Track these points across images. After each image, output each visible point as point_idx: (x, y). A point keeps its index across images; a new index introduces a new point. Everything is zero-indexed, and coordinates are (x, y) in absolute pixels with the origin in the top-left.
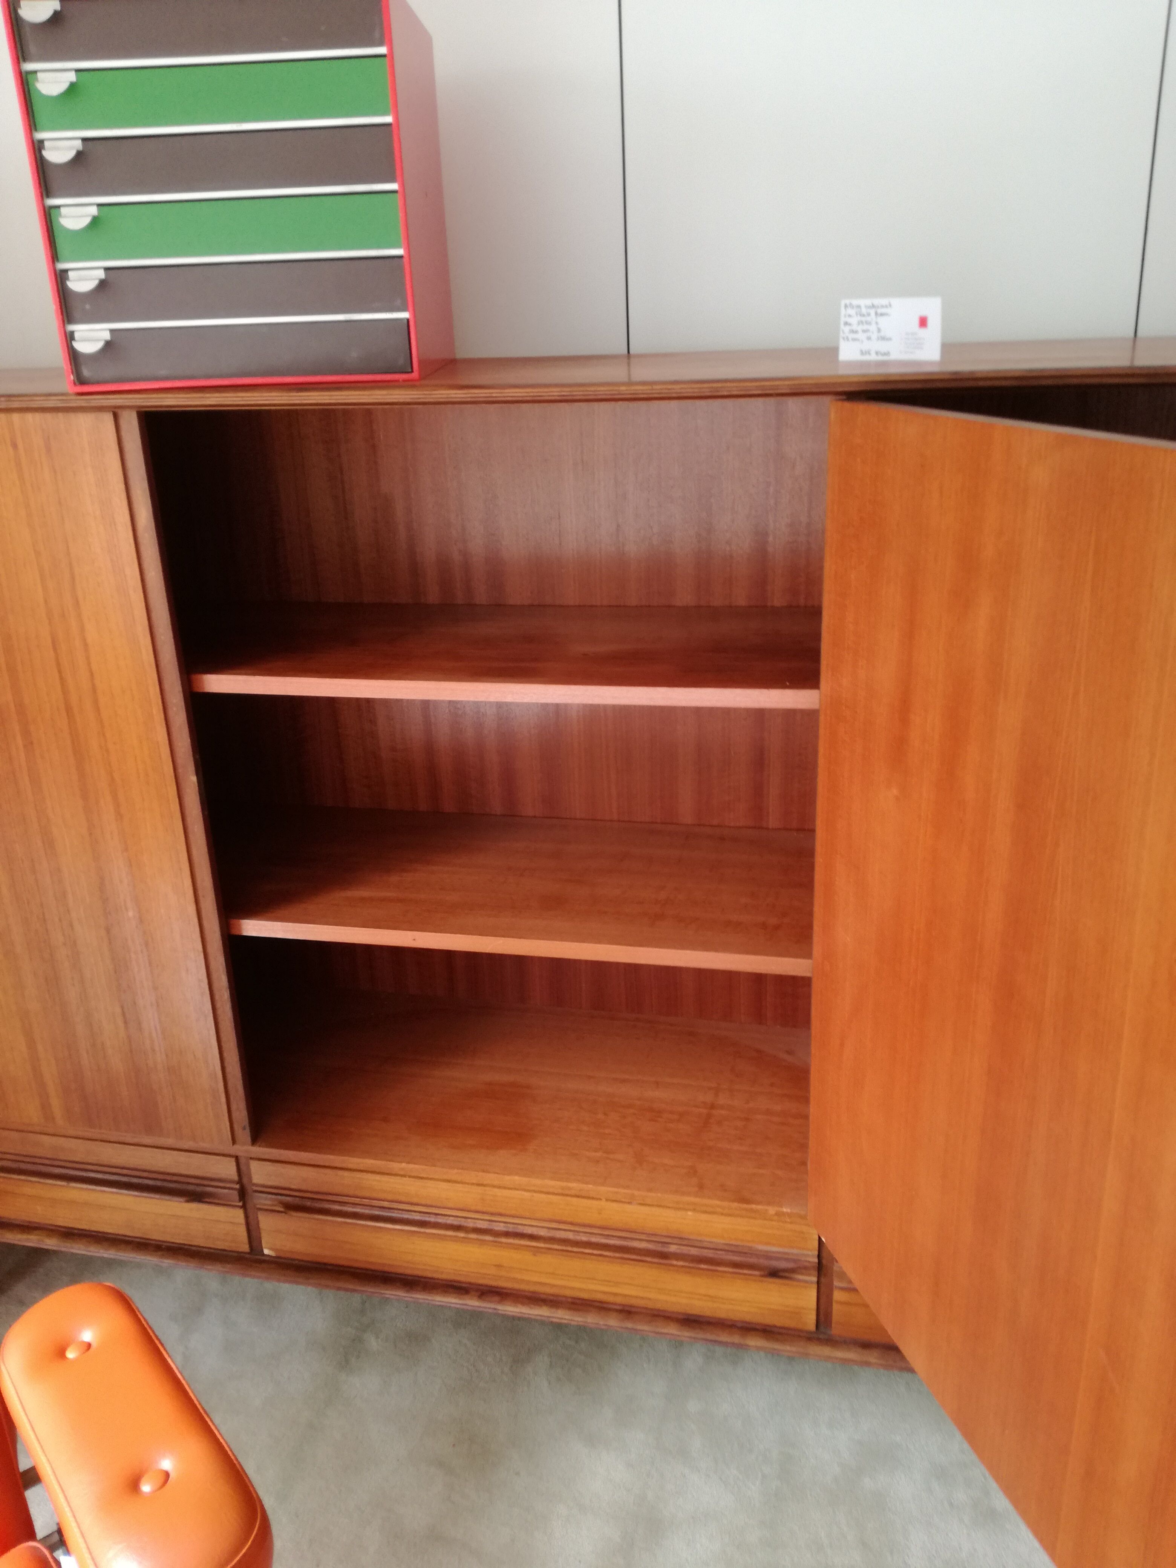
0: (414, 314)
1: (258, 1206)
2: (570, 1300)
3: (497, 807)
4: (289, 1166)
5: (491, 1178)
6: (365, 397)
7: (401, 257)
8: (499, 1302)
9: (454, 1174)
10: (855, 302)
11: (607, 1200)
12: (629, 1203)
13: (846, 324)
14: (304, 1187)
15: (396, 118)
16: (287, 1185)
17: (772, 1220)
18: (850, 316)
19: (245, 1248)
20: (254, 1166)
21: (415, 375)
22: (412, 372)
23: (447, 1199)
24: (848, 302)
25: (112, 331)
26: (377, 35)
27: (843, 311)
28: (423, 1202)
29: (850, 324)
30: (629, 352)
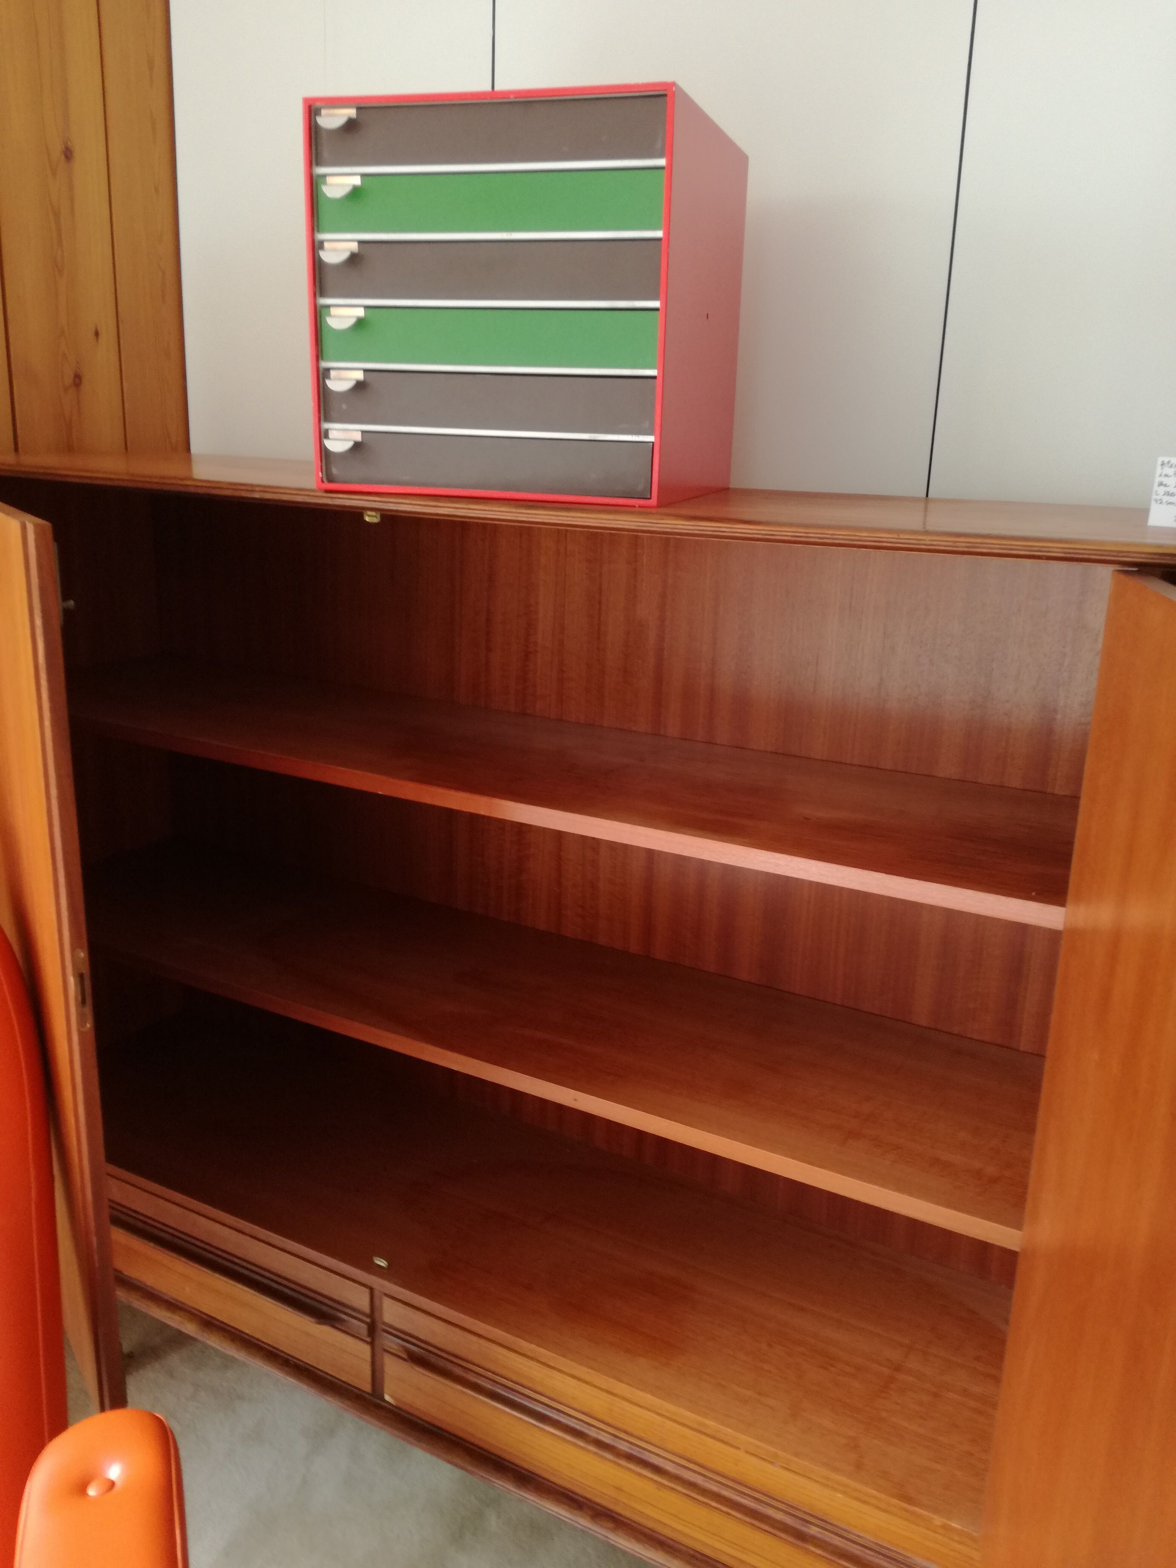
0: (661, 437)
1: (385, 1348)
2: (692, 1552)
4: (418, 1313)
5: (621, 1388)
6: (591, 520)
7: (654, 378)
8: (613, 1530)
9: (582, 1371)
11: (747, 1452)
12: (771, 1463)
13: (1161, 484)
14: (431, 1340)
15: (667, 233)
16: (416, 1333)
17: (936, 1532)
18: (1166, 476)
19: (367, 1388)
20: (387, 1303)
21: (654, 501)
22: (651, 499)
23: (573, 1398)
24: (1166, 460)
25: (364, 432)
26: (659, 145)
27: (1159, 470)
28: (548, 1394)
29: (1165, 485)
30: (927, 495)
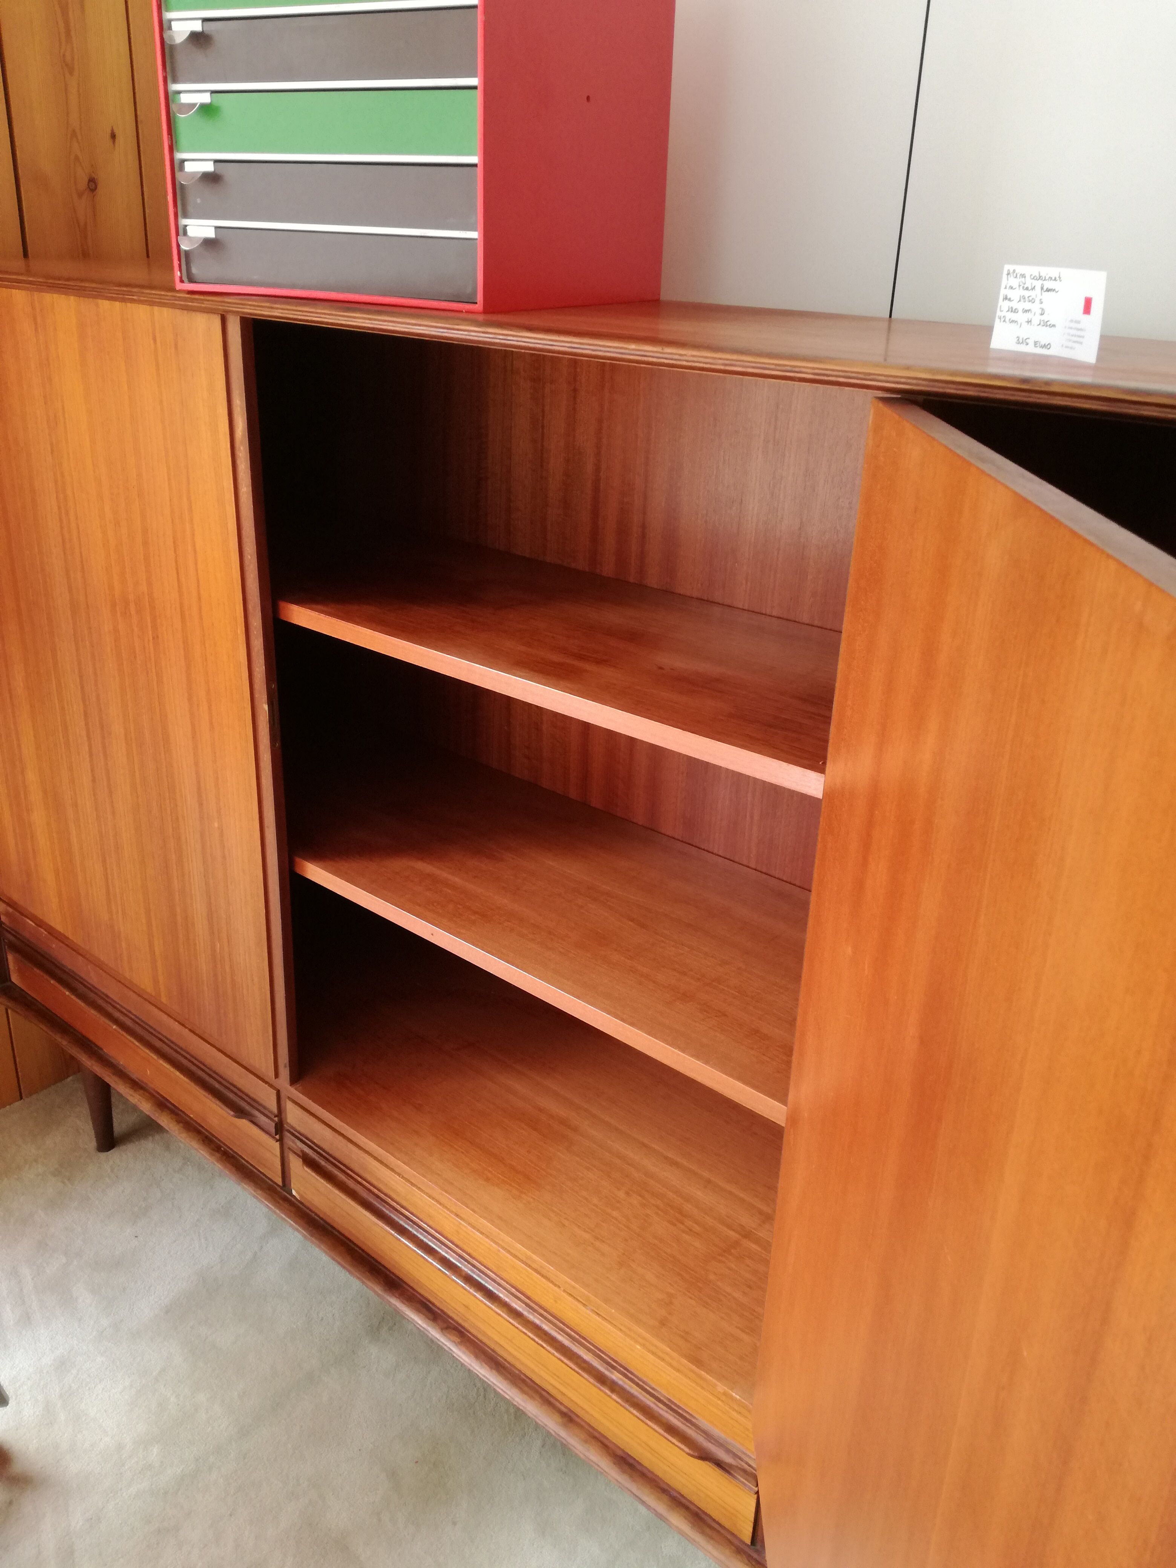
0: (483, 234)
1: (290, 1147)
3: (640, 818)
7: (475, 166)
10: (1020, 269)
11: (565, 1291)
12: (584, 1305)
13: (1006, 298)
17: (718, 1398)
18: (1011, 288)
19: (279, 1181)
20: (290, 1106)
21: (479, 307)
22: (475, 302)
24: (1012, 267)
25: (215, 228)
27: (1005, 280)
29: (1010, 300)
30: (890, 316)
